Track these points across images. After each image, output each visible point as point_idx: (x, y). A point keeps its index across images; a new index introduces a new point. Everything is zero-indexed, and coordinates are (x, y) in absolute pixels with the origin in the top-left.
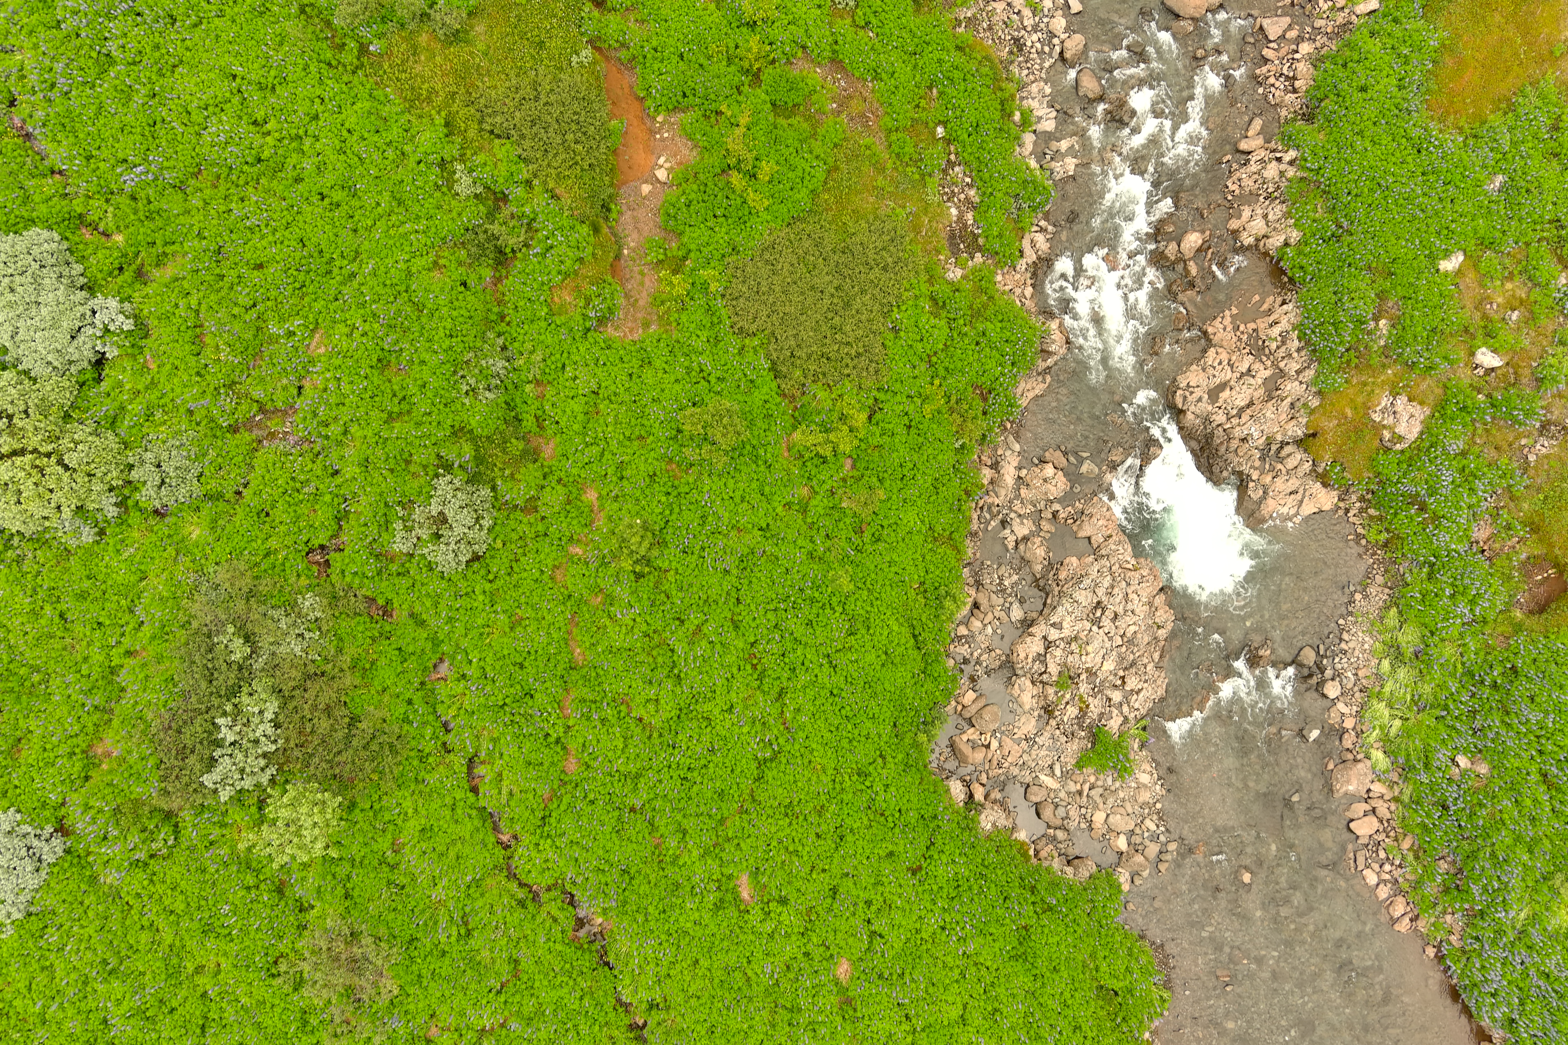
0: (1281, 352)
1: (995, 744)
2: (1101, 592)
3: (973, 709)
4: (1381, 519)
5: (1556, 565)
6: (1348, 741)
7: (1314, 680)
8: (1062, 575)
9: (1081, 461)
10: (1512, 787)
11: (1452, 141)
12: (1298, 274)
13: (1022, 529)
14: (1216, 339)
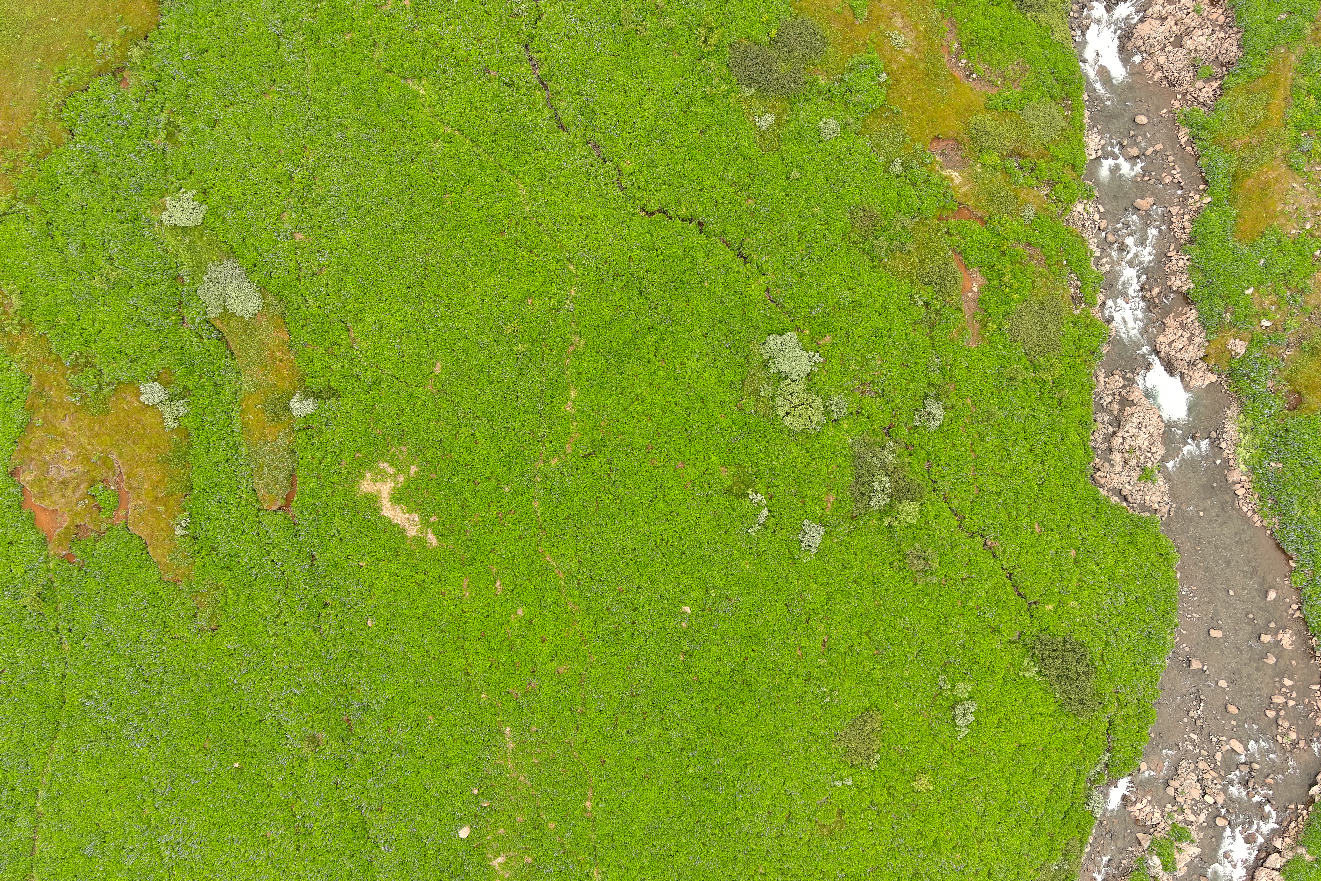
0: (1192, 327)
1: (1108, 476)
2: (1140, 418)
3: (1100, 464)
4: (1233, 383)
5: (1298, 393)
6: (1231, 463)
7: (1217, 443)
8: (1126, 414)
9: (1126, 373)
10: (1291, 470)
11: (1244, 249)
12: (1195, 299)
13: (1108, 400)
14: (1168, 325)
